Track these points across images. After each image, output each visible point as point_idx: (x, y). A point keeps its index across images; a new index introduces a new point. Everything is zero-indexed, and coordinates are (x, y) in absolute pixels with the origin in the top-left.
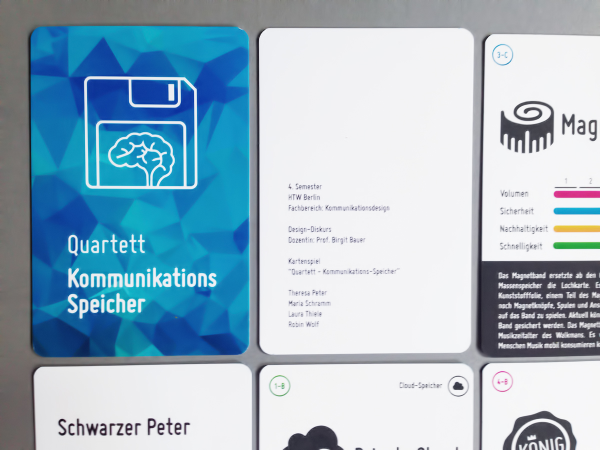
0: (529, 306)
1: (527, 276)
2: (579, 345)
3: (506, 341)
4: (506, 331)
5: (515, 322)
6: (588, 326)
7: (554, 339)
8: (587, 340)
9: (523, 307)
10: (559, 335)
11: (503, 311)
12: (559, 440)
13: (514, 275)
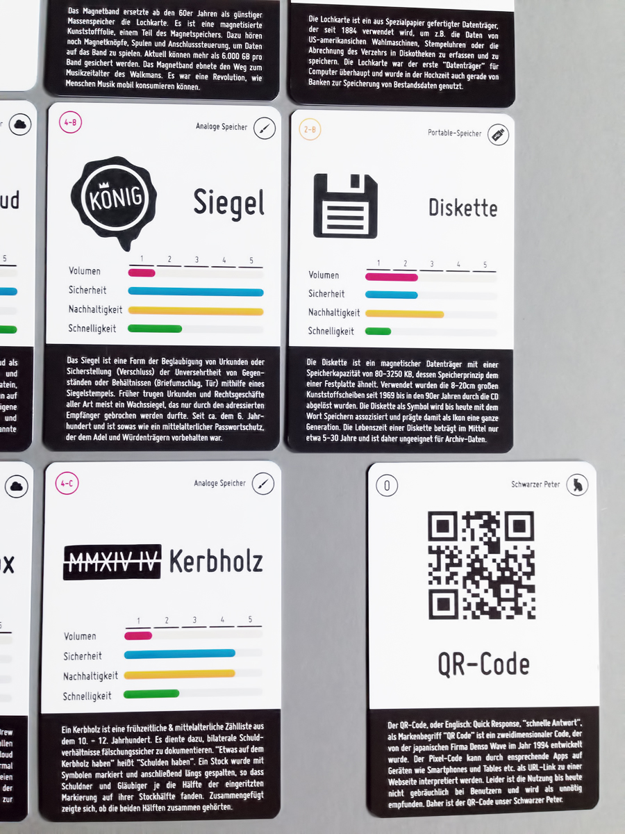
0: (101, 43)
1: (99, 12)
2: (156, 86)
3: (74, 79)
4: (74, 68)
5: (84, 58)
6: (166, 66)
7: (128, 79)
8: (165, 81)
9: (94, 43)
10: (133, 74)
11: (72, 47)
12: (135, 190)
13: (85, 10)
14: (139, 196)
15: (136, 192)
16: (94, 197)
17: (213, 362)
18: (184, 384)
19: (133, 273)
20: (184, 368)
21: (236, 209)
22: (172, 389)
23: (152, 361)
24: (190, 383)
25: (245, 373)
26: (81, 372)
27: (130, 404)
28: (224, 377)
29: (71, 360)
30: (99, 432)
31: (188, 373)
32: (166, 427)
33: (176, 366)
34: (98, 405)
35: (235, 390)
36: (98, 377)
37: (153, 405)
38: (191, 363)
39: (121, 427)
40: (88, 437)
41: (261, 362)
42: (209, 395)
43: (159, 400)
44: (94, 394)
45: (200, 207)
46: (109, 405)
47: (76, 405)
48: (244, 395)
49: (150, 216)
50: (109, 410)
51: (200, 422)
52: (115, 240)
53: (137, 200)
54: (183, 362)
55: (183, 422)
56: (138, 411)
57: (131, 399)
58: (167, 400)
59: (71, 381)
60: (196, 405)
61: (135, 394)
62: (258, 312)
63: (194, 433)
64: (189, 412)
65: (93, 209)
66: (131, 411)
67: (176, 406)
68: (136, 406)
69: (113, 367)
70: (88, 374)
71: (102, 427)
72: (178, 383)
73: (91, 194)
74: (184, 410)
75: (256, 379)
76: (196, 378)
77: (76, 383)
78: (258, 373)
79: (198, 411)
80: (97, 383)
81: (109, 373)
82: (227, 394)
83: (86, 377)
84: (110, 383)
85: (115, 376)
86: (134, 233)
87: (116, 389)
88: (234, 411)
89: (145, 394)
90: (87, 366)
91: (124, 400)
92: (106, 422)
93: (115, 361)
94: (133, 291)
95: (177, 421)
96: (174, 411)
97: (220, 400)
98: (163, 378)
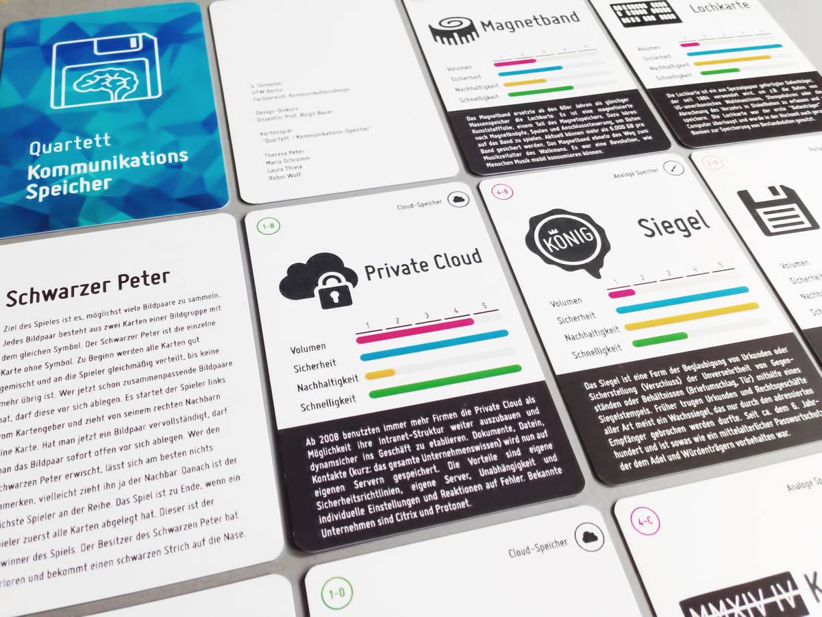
0: (505, 135)
1: (494, 116)
2: (565, 156)
3: (492, 162)
4: (490, 155)
5: (495, 147)
6: (568, 142)
7: (538, 155)
8: (571, 151)
9: (499, 136)
10: (542, 152)
11: (481, 142)
12: (583, 230)
13: (481, 117)
14: (589, 234)
15: (585, 232)
16: (548, 241)
17: (736, 359)
18: (718, 386)
19: (614, 295)
20: (710, 370)
21: (683, 228)
22: (710, 393)
23: (673, 371)
24: (724, 384)
25: (775, 363)
26: (605, 395)
27: (673, 418)
28: (755, 372)
29: (589, 386)
30: (654, 454)
31: (717, 374)
32: (723, 434)
33: (700, 371)
34: (638, 425)
35: (774, 381)
36: (626, 397)
37: (698, 414)
38: (714, 364)
39: (675, 444)
40: (644, 463)
41: (784, 350)
42: (749, 391)
43: (700, 407)
45: (650, 233)
46: (650, 423)
47: (615, 430)
48: (786, 384)
49: (606, 247)
50: (654, 429)
51: (758, 420)
52: (583, 272)
53: (589, 237)
54: (705, 365)
55: (739, 425)
56: (686, 423)
57: (671, 412)
59: (599, 406)
61: (672, 406)
62: (753, 306)
63: (757, 433)
64: (740, 412)
65: (552, 251)
66: (677, 424)
67: (721, 410)
68: (679, 418)
69: (637, 384)
70: (613, 395)
71: (654, 448)
72: (711, 387)
73: (544, 240)
74: (734, 413)
75: (788, 366)
76: (728, 378)
77: (604, 407)
78: (788, 361)
79: (749, 410)
80: (627, 403)
81: (634, 390)
82: (770, 387)
83: (615, 399)
84: (640, 400)
85: (641, 392)
86: (599, 262)
87: (650, 405)
88: (786, 402)
89: (683, 404)
90: (609, 388)
91: (664, 414)
92: (656, 442)
93: (635, 377)
94: (622, 310)
95: (732, 425)
96: (724, 415)
97: (765, 394)
98: (693, 384)
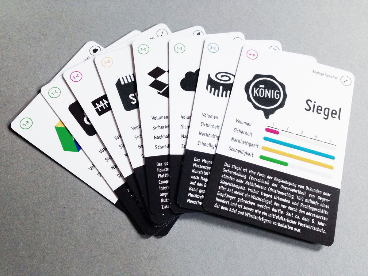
14: (278, 95)
15: (277, 93)
16: (256, 90)
17: (303, 187)
18: (284, 194)
19: (268, 130)
20: (286, 185)
21: (326, 113)
22: (278, 195)
23: (269, 177)
24: (288, 195)
25: (319, 198)
26: (231, 172)
27: (253, 197)
28: (307, 197)
29: (226, 165)
30: (233, 207)
31: (288, 189)
32: (270, 215)
33: (281, 183)
34: (236, 192)
35: (313, 206)
36: (239, 178)
37: (265, 201)
38: (290, 184)
39: (245, 208)
40: (226, 209)
41: (329, 195)
42: (297, 204)
43: (269, 199)
44: (234, 185)
45: (308, 108)
46: (241, 194)
47: (224, 189)
48: (317, 210)
49: (282, 105)
50: (241, 197)
51: (290, 218)
52: (262, 112)
53: (277, 97)
54: (286, 182)
55: (281, 215)
56: (257, 202)
57: (254, 194)
58: (274, 201)
59: (224, 175)
60: (289, 208)
61: (257, 192)
62: (331, 168)
63: (286, 223)
64: (285, 210)
65: (254, 95)
66: (253, 201)
67: (278, 205)
68: (256, 198)
69: (248, 174)
70: (234, 174)
71: (235, 205)
72: (281, 193)
73: (255, 88)
74: (282, 209)
75: (325, 203)
76: (292, 193)
77: (226, 177)
78: (327, 200)
79: (290, 212)
80: (237, 180)
81: (245, 177)
82: (308, 207)
83: (233, 176)
84: (244, 182)
85: (248, 179)
86: (272, 111)
87: (247, 187)
88: (311, 218)
89: (262, 193)
90: (234, 170)
91: (250, 193)
92: (238, 203)
93: (250, 171)
94: (266, 139)
95: (277, 214)
96: (277, 208)
97: (303, 209)
98: (273, 188)
